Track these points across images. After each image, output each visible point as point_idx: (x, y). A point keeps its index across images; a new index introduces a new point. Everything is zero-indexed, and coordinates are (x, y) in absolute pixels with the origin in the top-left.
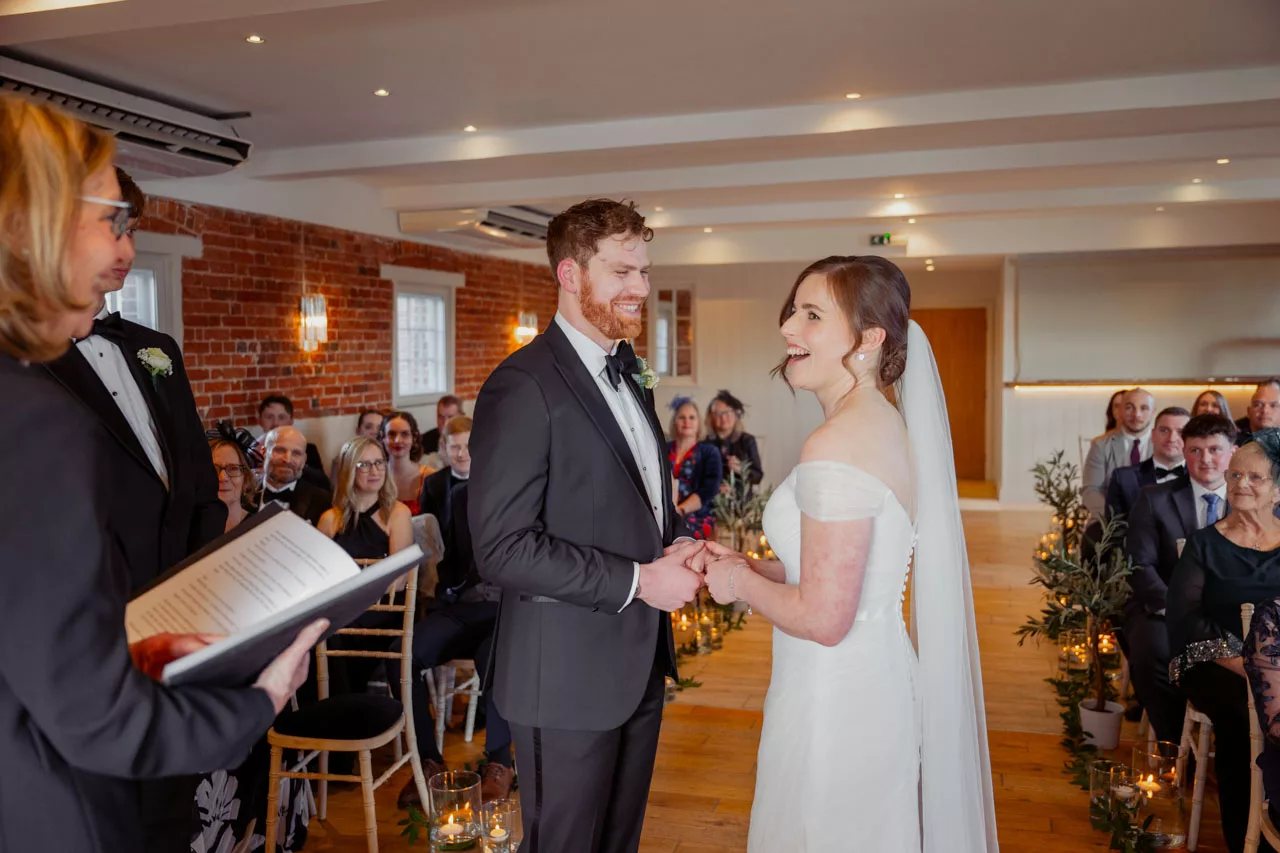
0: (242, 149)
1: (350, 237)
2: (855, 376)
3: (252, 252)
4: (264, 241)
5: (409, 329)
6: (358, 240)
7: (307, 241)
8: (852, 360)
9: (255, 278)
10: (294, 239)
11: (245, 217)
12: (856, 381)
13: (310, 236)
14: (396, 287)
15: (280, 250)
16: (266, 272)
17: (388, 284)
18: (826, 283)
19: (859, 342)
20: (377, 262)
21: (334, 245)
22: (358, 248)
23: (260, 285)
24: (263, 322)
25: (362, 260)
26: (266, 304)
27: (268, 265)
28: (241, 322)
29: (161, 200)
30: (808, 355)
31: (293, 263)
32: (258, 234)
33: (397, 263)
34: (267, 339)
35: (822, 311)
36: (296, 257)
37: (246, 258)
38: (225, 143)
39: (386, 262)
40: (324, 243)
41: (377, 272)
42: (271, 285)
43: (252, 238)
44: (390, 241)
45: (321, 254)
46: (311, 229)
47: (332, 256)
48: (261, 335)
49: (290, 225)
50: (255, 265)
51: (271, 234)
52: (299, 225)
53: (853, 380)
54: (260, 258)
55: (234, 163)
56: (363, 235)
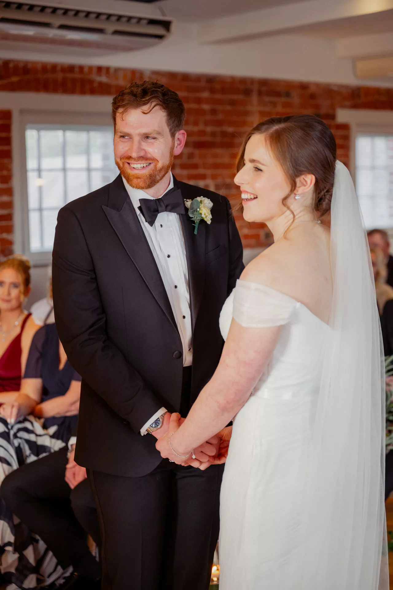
0: (166, 25)
1: (303, 86)
2: (293, 213)
3: (206, 107)
4: (218, 96)
5: (373, 168)
6: (313, 89)
7: (260, 93)
8: (290, 201)
9: (209, 129)
10: (248, 92)
11: (198, 78)
12: (294, 216)
13: (264, 89)
14: (354, 129)
15: (233, 103)
16: (219, 123)
17: (345, 127)
18: (264, 142)
19: (294, 186)
20: (333, 107)
21: (288, 95)
22: (312, 96)
23: (213, 134)
24: (216, 166)
25: (317, 107)
26: (219, 151)
27: (220, 117)
28: (195, 166)
29: (124, 70)
30: (257, 198)
31: (246, 113)
32: (212, 91)
33: (356, 106)
34: (220, 181)
35: (263, 165)
36: (249, 108)
37: (202, 112)
38: (152, 22)
39: (343, 107)
40: (278, 94)
41: (333, 117)
42: (224, 134)
43: (205, 95)
44: (346, 87)
45: (274, 104)
46: (264, 83)
47: (286, 105)
48: (214, 177)
49: (244, 81)
50: (209, 117)
51: (224, 91)
52: (252, 81)
53: (292, 216)
54: (214, 112)
55: (160, 37)
56: (317, 85)
